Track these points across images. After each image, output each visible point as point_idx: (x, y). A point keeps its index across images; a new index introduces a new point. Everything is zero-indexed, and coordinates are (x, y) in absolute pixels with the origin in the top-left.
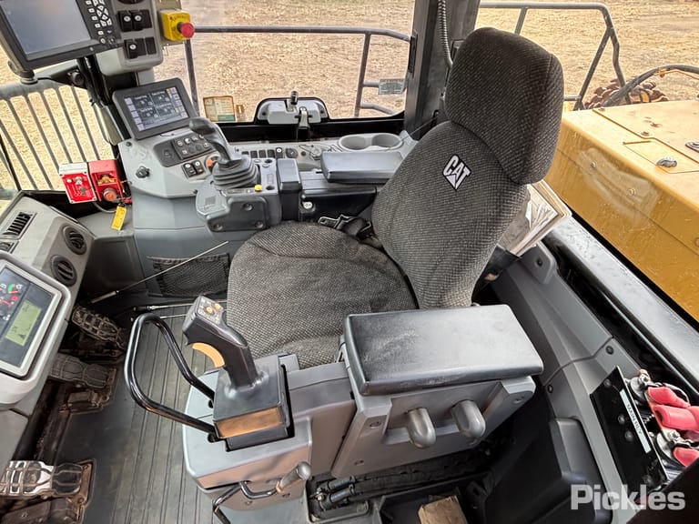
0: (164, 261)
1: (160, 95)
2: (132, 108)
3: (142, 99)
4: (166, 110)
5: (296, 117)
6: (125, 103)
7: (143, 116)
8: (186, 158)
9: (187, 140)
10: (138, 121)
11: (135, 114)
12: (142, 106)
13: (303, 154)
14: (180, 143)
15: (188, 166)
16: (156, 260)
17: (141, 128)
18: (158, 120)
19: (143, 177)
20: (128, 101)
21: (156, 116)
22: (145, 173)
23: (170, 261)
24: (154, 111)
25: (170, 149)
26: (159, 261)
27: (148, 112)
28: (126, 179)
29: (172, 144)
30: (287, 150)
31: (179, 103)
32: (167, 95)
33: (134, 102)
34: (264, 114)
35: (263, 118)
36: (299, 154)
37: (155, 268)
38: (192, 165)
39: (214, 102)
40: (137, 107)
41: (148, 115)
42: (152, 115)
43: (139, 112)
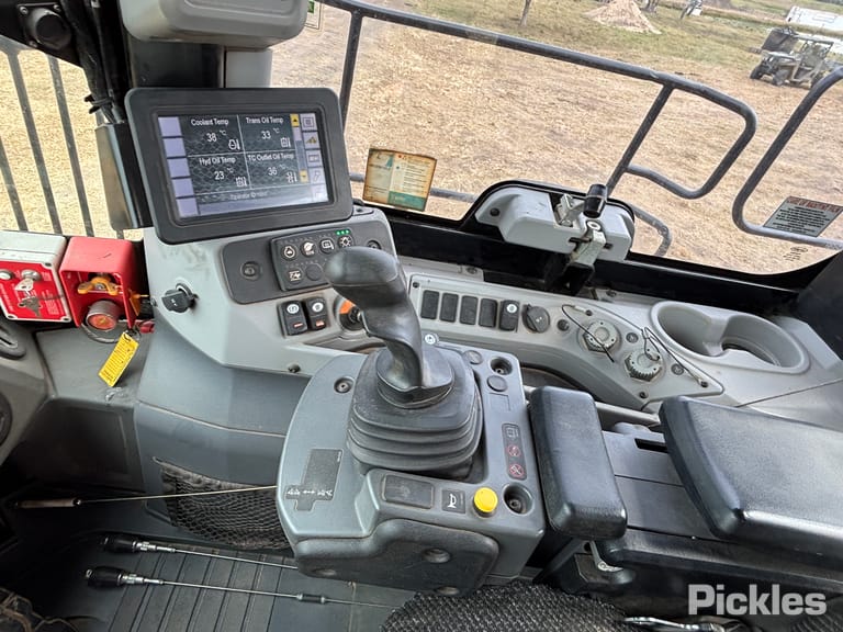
0: (188, 477)
1: (270, 126)
2: (174, 147)
3: (214, 128)
4: (273, 171)
5: (571, 240)
6: (155, 127)
7: (201, 177)
8: (295, 288)
9: (308, 247)
10: (181, 188)
11: (178, 168)
12: (208, 149)
13: (562, 326)
14: (289, 252)
15: (293, 309)
16: (169, 470)
17: (186, 209)
18: (245, 196)
19: (180, 310)
20: (169, 126)
21: (241, 182)
22: (186, 301)
23: (199, 482)
24: (239, 168)
25: (261, 259)
26: (176, 473)
27: (222, 167)
28: (148, 293)
29: (270, 249)
30: (527, 308)
31: (316, 158)
32: (287, 129)
33: (187, 132)
34: (495, 212)
35: (490, 221)
36: (554, 323)
37: (165, 481)
38: (304, 306)
39: (390, 163)
40: (189, 148)
41: (220, 175)
42: (231, 178)
43: (193, 163)
